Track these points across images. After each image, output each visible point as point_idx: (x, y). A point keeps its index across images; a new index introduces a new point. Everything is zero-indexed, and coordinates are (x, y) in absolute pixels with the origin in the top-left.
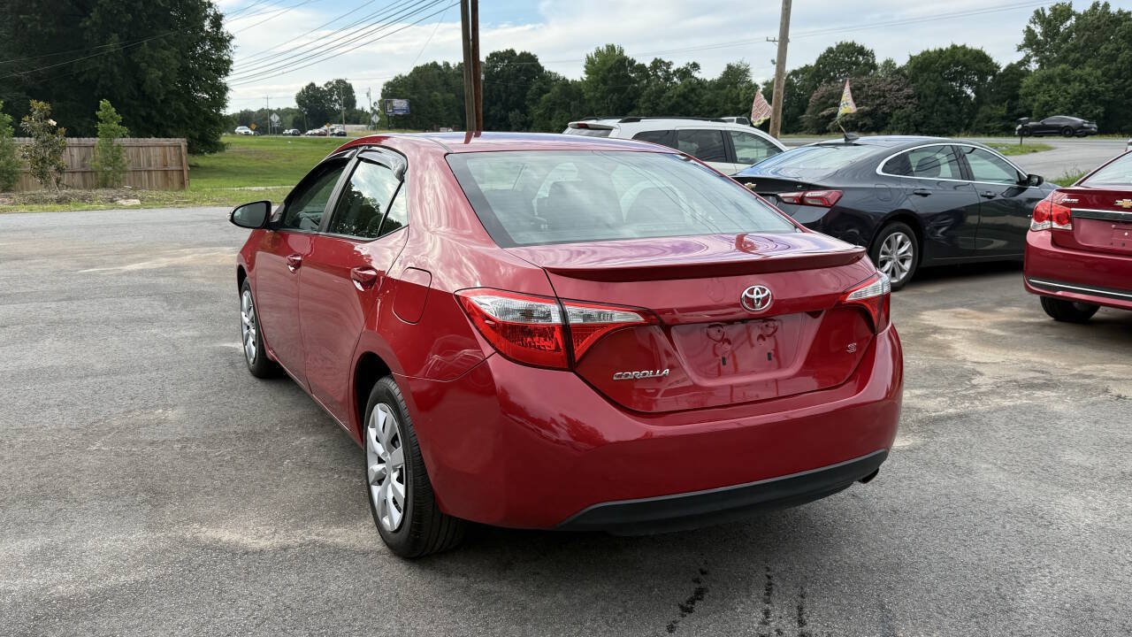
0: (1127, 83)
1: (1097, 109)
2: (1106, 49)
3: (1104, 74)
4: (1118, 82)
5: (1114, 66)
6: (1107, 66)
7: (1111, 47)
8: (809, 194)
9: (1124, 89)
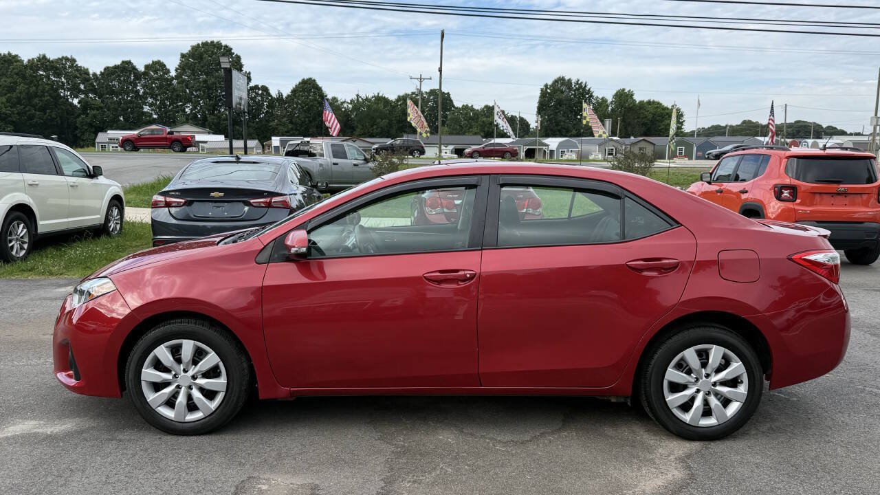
0: (27, 109)
1: (8, 127)
2: (5, 81)
3: (8, 101)
4: (20, 107)
5: (14, 95)
6: (9, 95)
7: (9, 80)
8: (275, 199)
9: (25, 113)
